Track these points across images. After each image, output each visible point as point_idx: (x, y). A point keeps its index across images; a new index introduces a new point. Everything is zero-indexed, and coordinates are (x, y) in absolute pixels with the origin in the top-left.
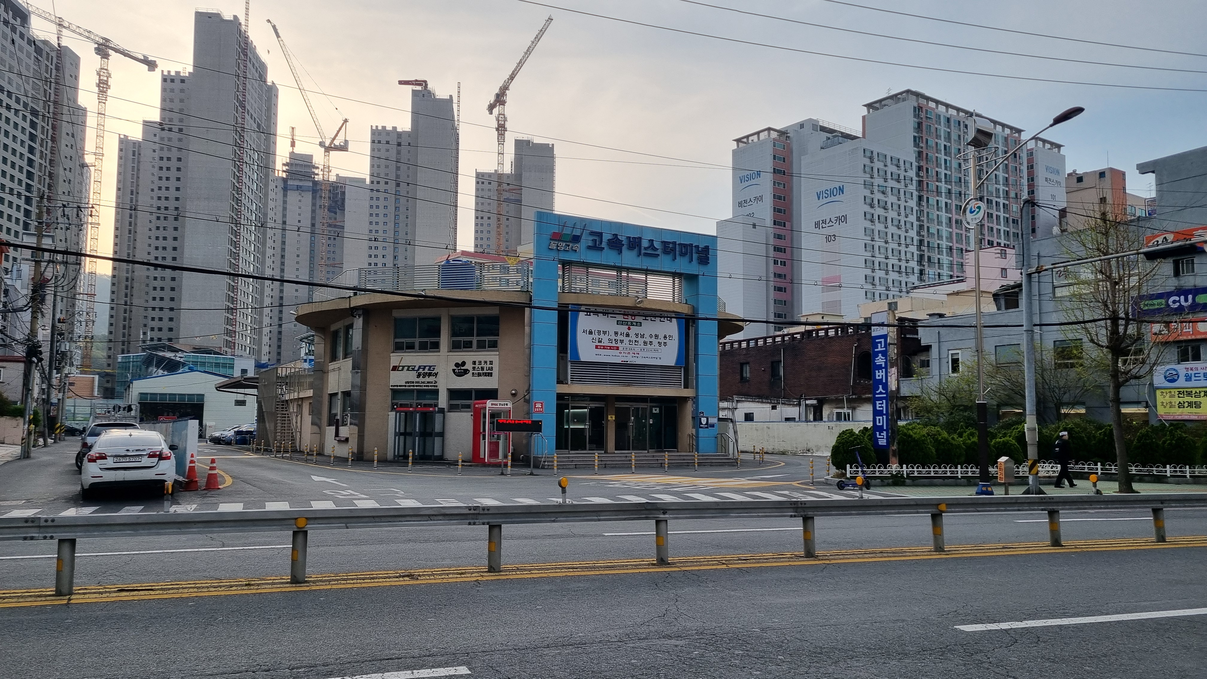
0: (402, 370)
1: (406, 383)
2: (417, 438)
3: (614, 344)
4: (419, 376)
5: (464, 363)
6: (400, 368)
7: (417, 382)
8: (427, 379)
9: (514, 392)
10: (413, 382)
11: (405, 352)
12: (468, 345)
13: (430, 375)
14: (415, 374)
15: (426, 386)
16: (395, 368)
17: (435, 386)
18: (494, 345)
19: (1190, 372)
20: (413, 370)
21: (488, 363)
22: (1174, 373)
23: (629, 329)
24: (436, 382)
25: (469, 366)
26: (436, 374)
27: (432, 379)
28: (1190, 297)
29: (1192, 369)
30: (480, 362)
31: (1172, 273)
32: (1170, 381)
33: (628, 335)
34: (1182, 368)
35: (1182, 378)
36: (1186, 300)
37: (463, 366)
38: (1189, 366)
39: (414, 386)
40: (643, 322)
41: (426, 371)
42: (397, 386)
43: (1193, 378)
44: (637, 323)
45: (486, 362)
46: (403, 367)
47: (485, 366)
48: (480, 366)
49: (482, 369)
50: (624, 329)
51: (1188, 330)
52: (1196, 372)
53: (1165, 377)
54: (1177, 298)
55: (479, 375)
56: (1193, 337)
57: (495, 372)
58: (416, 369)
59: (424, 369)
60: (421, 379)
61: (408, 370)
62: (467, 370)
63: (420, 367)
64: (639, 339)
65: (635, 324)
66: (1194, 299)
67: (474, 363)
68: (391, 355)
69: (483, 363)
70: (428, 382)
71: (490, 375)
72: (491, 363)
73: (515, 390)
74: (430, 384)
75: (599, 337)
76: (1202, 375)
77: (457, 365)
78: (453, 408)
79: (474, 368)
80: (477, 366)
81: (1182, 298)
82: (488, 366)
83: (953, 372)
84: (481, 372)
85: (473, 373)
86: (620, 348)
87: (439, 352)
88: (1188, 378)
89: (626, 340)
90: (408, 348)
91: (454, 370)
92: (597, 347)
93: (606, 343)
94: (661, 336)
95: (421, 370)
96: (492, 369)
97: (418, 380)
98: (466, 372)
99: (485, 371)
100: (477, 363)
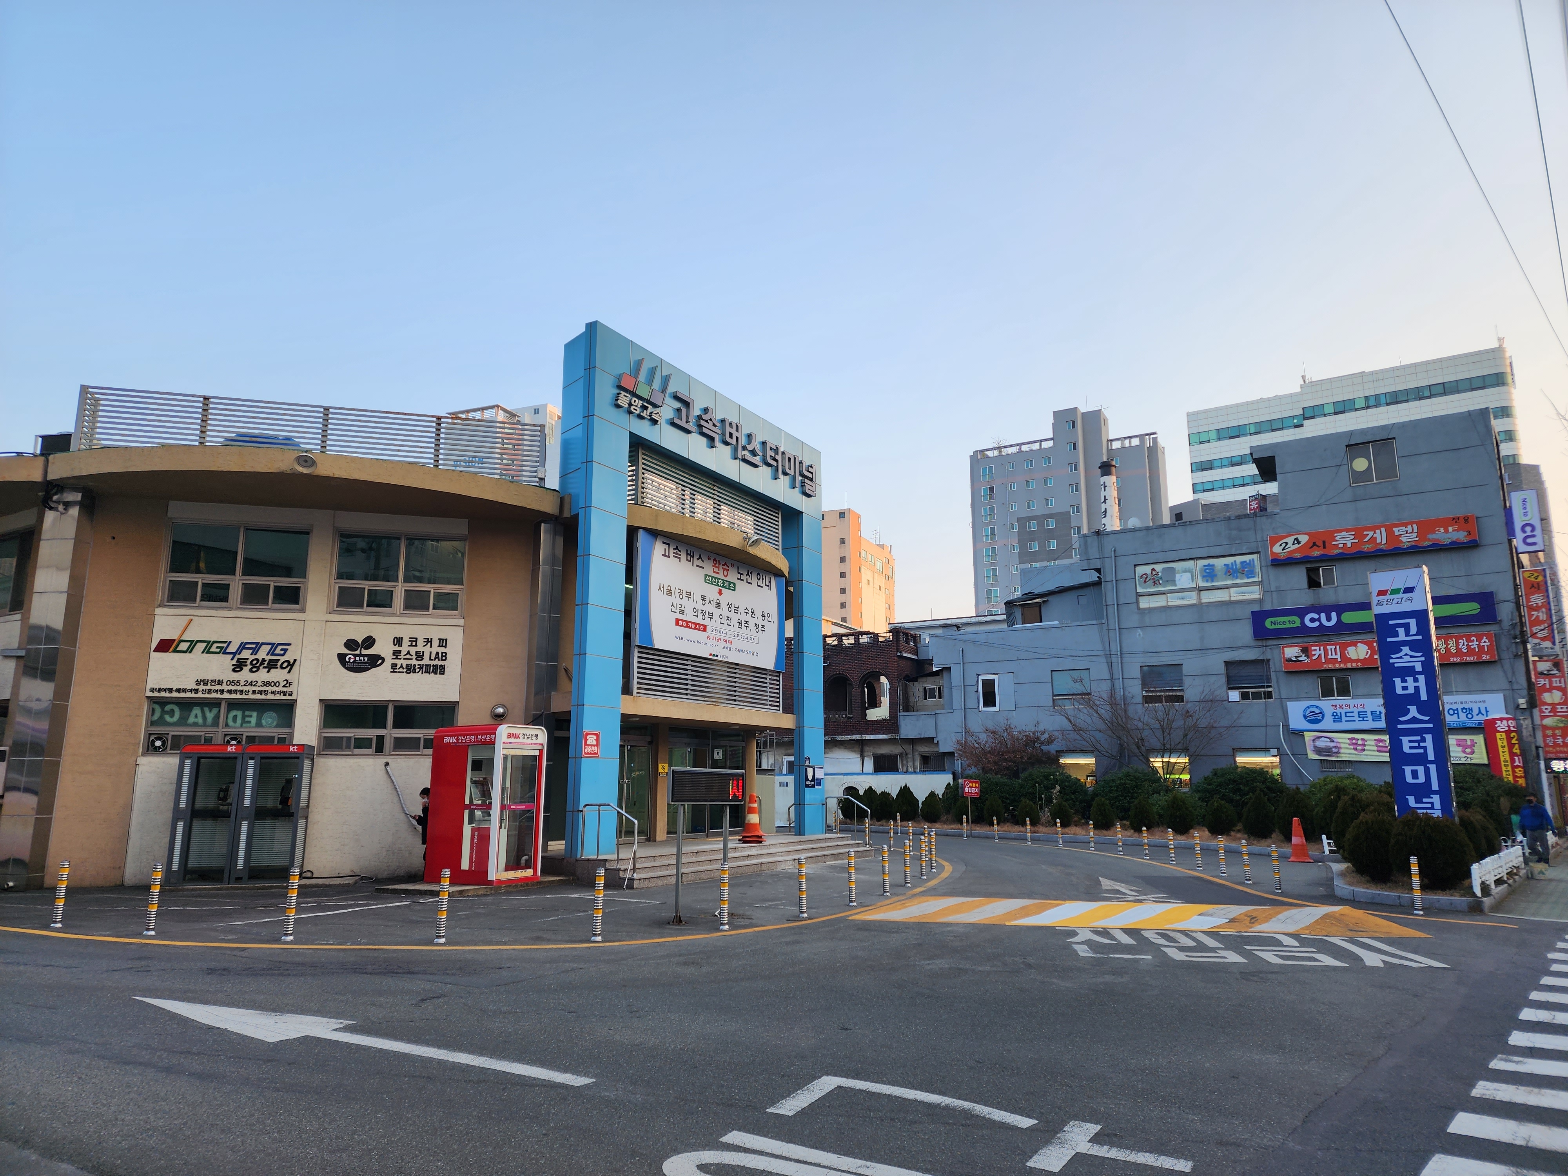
0: (190, 650)
1: (198, 683)
2: (245, 825)
3: (699, 620)
4: (239, 666)
5: (369, 642)
6: (184, 646)
7: (232, 683)
8: (263, 675)
9: (500, 710)
10: (220, 682)
11: (199, 607)
12: (381, 601)
13: (272, 665)
14: (227, 661)
15: (261, 692)
16: (165, 646)
17: (285, 694)
18: (447, 602)
19: (1338, 710)
20: (223, 651)
21: (436, 643)
22: (1317, 711)
23: (720, 593)
24: (288, 683)
25: (383, 648)
26: (291, 665)
27: (278, 675)
28: (1334, 615)
29: (1341, 707)
30: (414, 641)
31: (1305, 583)
32: (1310, 721)
33: (718, 605)
34: (1327, 705)
35: (1328, 719)
36: (1329, 619)
37: (367, 648)
38: (1337, 703)
39: (222, 692)
40: (738, 582)
41: (262, 654)
42: (171, 690)
43: (1344, 718)
44: (730, 583)
45: (429, 641)
46: (193, 644)
47: (427, 650)
48: (413, 650)
49: (420, 656)
50: (711, 591)
51: (1334, 656)
52: (1348, 710)
53: (1305, 717)
54: (1316, 616)
55: (410, 669)
56: (1342, 666)
57: (454, 664)
58: (232, 648)
59: (255, 651)
60: (245, 675)
61: (207, 651)
62: (378, 657)
63: (243, 646)
64: (732, 614)
65: (727, 584)
66: (1339, 617)
67: (398, 641)
68: (158, 611)
69: (421, 642)
70: (267, 684)
71: (440, 670)
72: (443, 643)
73: (503, 706)
74: (270, 689)
75: (681, 602)
76: (1356, 714)
77: (351, 644)
78: (330, 745)
79: (397, 654)
80: (404, 649)
81: (1323, 615)
82: (435, 649)
83: (985, 705)
84: (414, 662)
85: (394, 666)
86: (709, 629)
87: (303, 610)
88: (1337, 718)
89: (717, 612)
90: (206, 597)
91: (341, 657)
92: (677, 621)
93: (689, 617)
94: (759, 614)
95: (246, 654)
96: (444, 657)
97: (235, 676)
98: (375, 661)
99: (426, 661)
100: (406, 642)
